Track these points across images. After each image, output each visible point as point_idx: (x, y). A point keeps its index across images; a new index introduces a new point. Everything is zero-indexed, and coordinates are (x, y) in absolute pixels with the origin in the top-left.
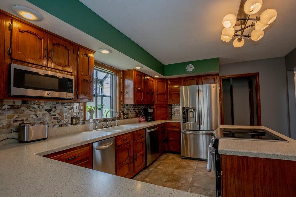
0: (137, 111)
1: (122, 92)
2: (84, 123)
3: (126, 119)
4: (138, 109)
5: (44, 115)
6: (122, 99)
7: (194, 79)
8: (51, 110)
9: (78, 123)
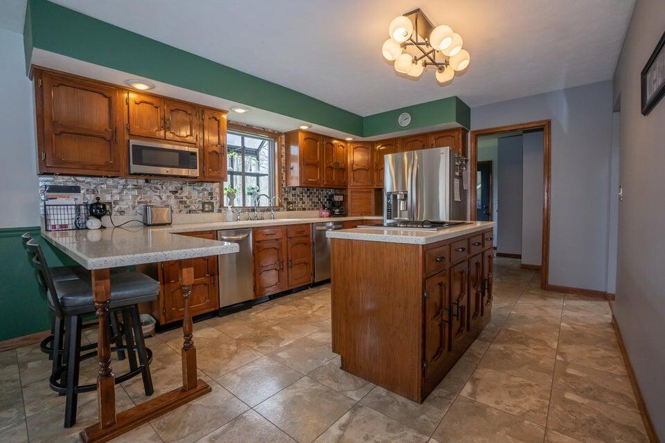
0: (316, 200)
1: (285, 169)
2: (220, 211)
3: (292, 210)
4: (317, 196)
5: (168, 197)
6: (284, 179)
7: (417, 140)
8: (176, 192)
9: (212, 211)
